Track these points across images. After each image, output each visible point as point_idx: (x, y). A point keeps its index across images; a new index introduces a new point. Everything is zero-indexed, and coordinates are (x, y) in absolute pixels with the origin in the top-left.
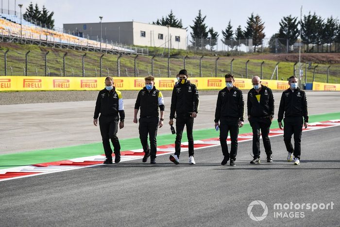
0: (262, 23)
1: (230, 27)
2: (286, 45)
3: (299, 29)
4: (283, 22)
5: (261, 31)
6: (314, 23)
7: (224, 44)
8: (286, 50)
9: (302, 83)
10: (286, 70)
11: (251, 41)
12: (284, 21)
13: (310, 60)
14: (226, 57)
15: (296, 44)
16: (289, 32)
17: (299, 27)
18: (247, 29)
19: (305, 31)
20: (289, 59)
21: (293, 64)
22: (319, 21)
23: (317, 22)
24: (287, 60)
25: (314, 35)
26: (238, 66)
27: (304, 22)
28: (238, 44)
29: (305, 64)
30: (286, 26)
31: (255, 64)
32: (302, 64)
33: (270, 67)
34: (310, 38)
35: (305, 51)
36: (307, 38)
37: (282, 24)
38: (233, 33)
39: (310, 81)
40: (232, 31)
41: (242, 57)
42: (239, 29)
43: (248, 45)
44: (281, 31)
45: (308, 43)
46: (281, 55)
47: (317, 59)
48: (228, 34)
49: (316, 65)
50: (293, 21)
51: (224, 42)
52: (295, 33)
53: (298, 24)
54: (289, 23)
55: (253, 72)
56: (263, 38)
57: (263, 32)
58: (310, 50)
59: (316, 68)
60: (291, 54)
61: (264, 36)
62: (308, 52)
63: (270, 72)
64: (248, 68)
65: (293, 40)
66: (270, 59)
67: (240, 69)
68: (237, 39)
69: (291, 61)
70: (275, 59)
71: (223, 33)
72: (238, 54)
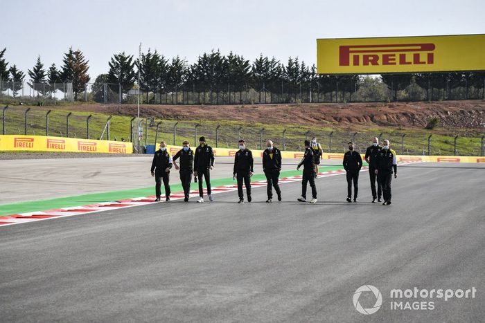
0: (85, 62)
1: (39, 66)
2: (118, 92)
3: (135, 72)
4: (113, 62)
5: (84, 73)
6: (156, 65)
7: (32, 90)
8: (119, 99)
9: (141, 145)
10: (120, 126)
11: (70, 85)
12: (115, 60)
13: (150, 114)
14: (36, 107)
15: (132, 92)
16: (122, 76)
17: (135, 69)
18: (64, 69)
19: (143, 75)
20: (123, 111)
21: (128, 118)
22: (162, 62)
23: (159, 63)
24: (120, 114)
25: (156, 81)
26: (54, 120)
27: (141, 62)
28: (52, 90)
29: (145, 119)
30: (117, 67)
31: (78, 118)
32: (141, 119)
33: (98, 122)
34: (151, 83)
35: (144, 102)
36: (146, 84)
37: (112, 64)
38: (44, 74)
39: (152, 142)
40: (43, 72)
41: (58, 107)
42: (53, 69)
43: (66, 91)
44: (111, 73)
45: (147, 90)
46: (113, 105)
47: (160, 113)
48: (37, 74)
49: (159, 120)
50: (127, 60)
51: (32, 87)
52: (130, 77)
53: (133, 64)
54: (122, 63)
55: (74, 129)
56: (87, 82)
57: (86, 74)
58: (151, 101)
59: (159, 125)
60: (124, 105)
61: (88, 79)
62: (148, 103)
63: (99, 129)
64: (69, 123)
65: (128, 85)
66: (97, 111)
67: (57, 125)
68: (50, 82)
69: (126, 115)
70: (104, 111)
71: (31, 74)
72: (53, 103)
